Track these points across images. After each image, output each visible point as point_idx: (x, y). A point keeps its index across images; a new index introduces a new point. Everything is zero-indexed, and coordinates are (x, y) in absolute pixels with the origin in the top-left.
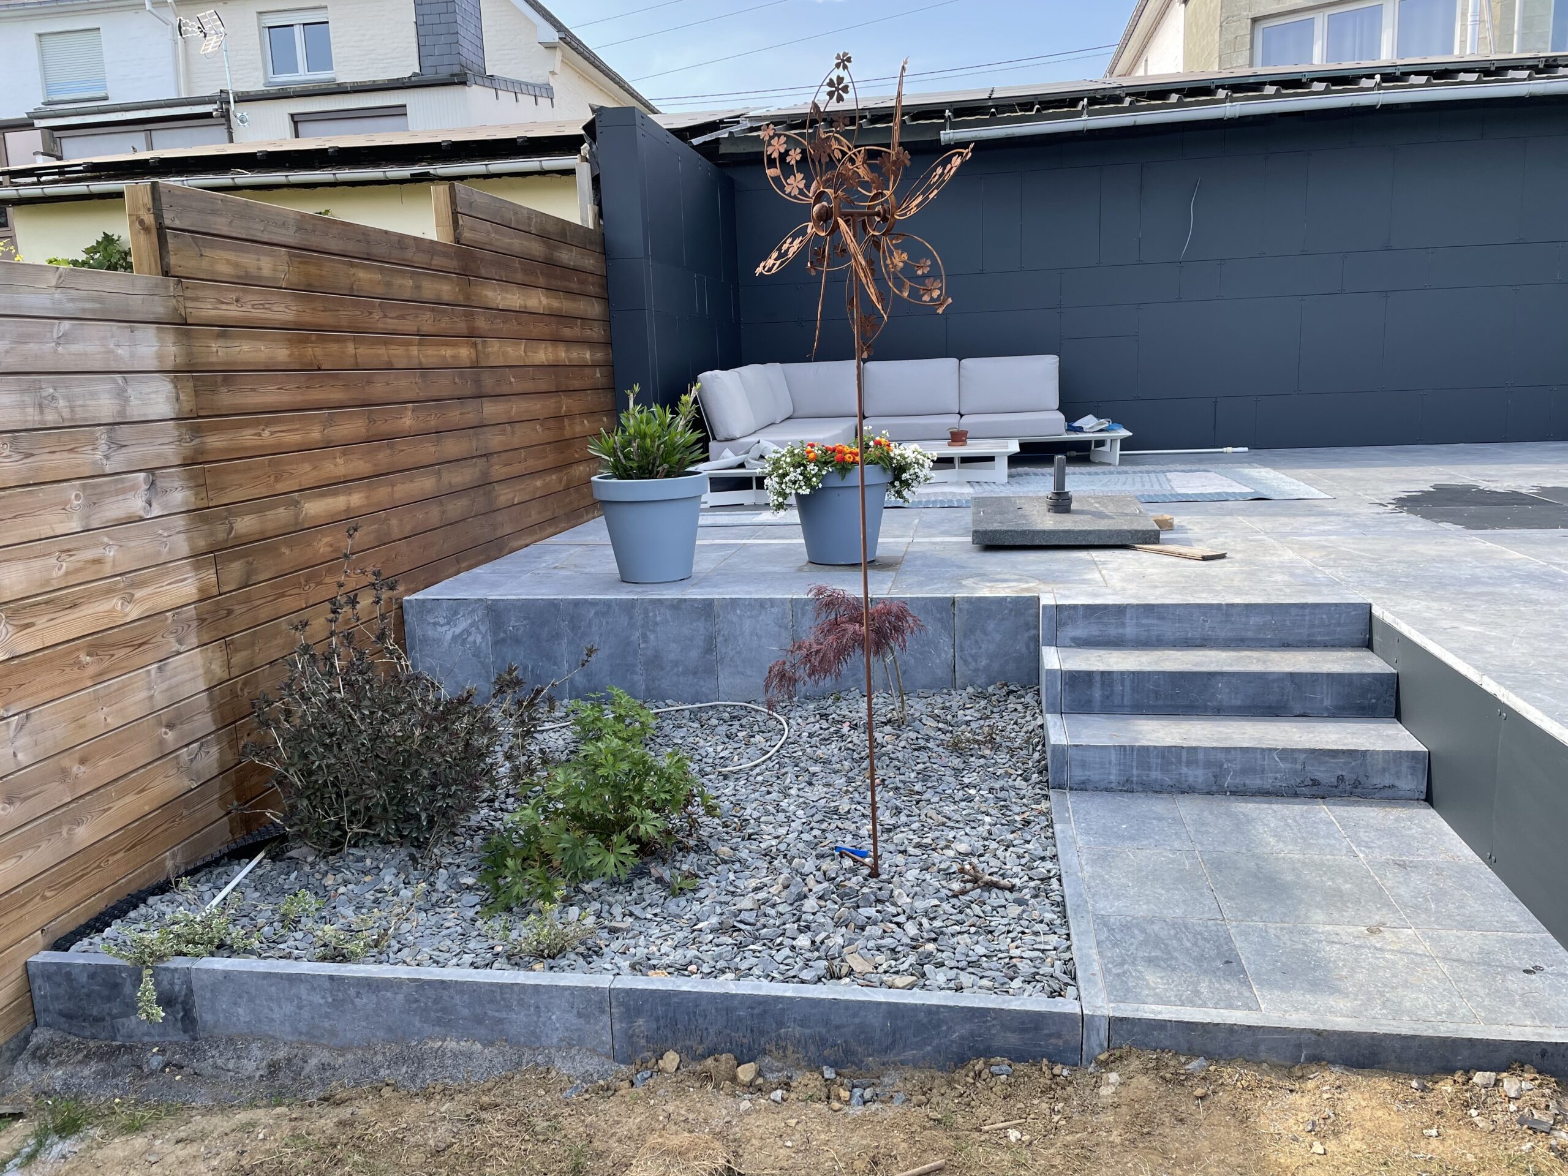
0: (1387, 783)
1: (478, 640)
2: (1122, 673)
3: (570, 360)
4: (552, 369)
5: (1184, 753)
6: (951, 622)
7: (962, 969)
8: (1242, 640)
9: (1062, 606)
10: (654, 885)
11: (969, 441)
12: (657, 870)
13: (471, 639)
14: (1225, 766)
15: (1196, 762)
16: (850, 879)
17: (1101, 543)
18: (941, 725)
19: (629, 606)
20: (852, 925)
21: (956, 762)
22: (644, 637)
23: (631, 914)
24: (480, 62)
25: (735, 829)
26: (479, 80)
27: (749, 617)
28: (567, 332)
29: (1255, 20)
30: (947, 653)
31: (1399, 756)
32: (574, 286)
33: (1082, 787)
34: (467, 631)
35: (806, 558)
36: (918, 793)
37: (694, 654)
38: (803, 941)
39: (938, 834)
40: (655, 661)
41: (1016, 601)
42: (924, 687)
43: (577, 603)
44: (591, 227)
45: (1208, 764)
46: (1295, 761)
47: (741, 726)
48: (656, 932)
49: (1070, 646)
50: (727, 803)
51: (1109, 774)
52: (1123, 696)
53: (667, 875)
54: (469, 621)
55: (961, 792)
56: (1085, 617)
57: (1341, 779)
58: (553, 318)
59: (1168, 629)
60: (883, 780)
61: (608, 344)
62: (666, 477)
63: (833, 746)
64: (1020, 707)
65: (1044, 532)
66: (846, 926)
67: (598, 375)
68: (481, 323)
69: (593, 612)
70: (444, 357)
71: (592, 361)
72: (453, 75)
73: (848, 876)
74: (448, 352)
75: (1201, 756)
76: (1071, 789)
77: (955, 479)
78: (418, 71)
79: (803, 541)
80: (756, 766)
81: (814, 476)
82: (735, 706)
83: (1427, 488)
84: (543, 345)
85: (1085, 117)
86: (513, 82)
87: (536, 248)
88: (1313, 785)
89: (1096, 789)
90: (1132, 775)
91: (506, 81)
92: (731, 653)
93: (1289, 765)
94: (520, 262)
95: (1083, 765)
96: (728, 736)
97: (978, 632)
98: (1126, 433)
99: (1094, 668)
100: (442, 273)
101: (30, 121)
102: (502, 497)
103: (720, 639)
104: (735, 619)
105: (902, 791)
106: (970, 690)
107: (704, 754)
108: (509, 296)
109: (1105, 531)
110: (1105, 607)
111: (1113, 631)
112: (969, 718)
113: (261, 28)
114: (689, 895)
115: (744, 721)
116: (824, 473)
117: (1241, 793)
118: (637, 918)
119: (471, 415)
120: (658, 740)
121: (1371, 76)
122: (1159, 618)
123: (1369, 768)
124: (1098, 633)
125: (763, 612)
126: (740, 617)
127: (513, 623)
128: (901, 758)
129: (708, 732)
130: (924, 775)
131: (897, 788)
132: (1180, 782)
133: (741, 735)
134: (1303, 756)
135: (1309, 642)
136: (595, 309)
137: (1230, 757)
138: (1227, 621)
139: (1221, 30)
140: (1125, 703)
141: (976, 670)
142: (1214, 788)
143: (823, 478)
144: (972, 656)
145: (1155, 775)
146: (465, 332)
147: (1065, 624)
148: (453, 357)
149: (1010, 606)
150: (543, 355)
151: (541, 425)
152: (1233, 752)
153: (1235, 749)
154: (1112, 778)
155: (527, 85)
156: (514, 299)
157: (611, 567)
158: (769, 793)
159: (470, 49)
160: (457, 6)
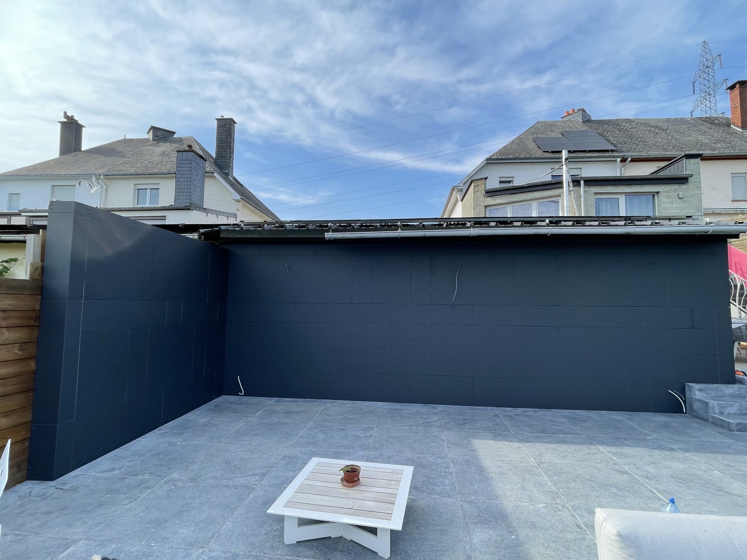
24: (200, 203)
26: (198, 209)
29: (486, 207)
78: (173, 204)
85: (399, 231)
86: (216, 211)
91: (212, 210)
101: (20, 213)
113: (135, 189)
139: (474, 209)
155: (223, 212)
159: (196, 198)
160: (192, 183)
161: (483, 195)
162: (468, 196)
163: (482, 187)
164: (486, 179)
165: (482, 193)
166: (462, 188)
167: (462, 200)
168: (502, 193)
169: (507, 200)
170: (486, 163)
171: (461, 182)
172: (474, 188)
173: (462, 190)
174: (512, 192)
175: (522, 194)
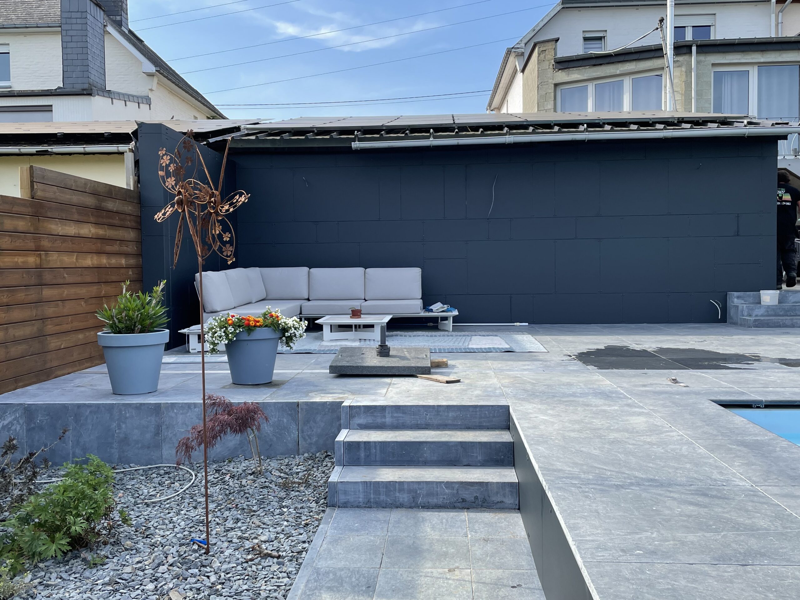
0: (499, 500)
1: (18, 429)
2: (375, 442)
3: (109, 264)
4: (96, 269)
5: (397, 485)
6: (297, 416)
7: (231, 597)
8: (446, 425)
9: (352, 406)
10: (80, 563)
11: (362, 316)
12: (84, 554)
13: (13, 428)
14: (418, 492)
15: (403, 490)
16: (192, 555)
17: (399, 373)
18: (282, 475)
19: (111, 407)
20: (181, 578)
21: (283, 494)
22: (119, 427)
23: (61, 578)
24: (102, 82)
25: (141, 533)
26: (100, 93)
27: (182, 414)
28: (108, 248)
29: (556, 85)
30: (294, 434)
31: (504, 485)
32: (116, 222)
33: (345, 505)
34: (11, 423)
35: (231, 381)
36: (254, 511)
37: (148, 436)
38: (151, 586)
39: (253, 531)
40: (125, 441)
41: (332, 404)
42: (282, 454)
43: (79, 406)
44: (132, 189)
45: (410, 491)
46: (453, 488)
47: (169, 477)
48: (72, 586)
49: (357, 429)
50: (143, 519)
51: (359, 498)
52: (376, 455)
53: (89, 558)
54: (13, 417)
55: (278, 510)
56: (364, 412)
57: (476, 498)
58: (99, 240)
59: (408, 419)
60: (237, 505)
61: (139, 255)
62: (140, 333)
63: (217, 487)
64: (329, 464)
65: (368, 367)
66: (178, 579)
67: (131, 273)
68: (45, 243)
69: (88, 411)
70: (17, 262)
71: (126, 265)
72: (84, 90)
73: (191, 553)
74: (20, 260)
75: (406, 486)
76: (339, 507)
77: (353, 338)
78: (62, 86)
79: (229, 372)
80: (168, 499)
81: (231, 333)
82: (170, 467)
83: (602, 347)
84: (90, 256)
85: (431, 139)
86: (124, 95)
87: (90, 201)
88: (463, 501)
89: (352, 507)
90: (371, 498)
91: (119, 94)
92: (170, 435)
93: (450, 491)
94: (76, 209)
95: (345, 493)
96: (159, 484)
97: (311, 421)
98: (456, 313)
99: (361, 440)
100: (20, 215)
102: (52, 344)
103: (164, 427)
104: (173, 415)
105: (246, 510)
106: (306, 455)
107: (141, 493)
108: (67, 228)
109: (401, 367)
110: (375, 407)
111: (379, 420)
112: (299, 470)
114: (99, 567)
115: (171, 476)
116: (238, 331)
117: (427, 507)
118: (64, 580)
119: (33, 296)
120: (117, 487)
121: (583, 124)
122: (404, 413)
123: (490, 492)
124: (371, 421)
125: (190, 411)
126: (176, 414)
127: (40, 418)
128: (251, 492)
129: (149, 481)
130: (261, 502)
131: (244, 509)
132: (395, 501)
133: (167, 482)
134: (457, 486)
135: (480, 426)
136: (131, 235)
137: (420, 487)
138: (437, 415)
139: (538, 89)
140: (377, 460)
141: (310, 444)
142: (413, 505)
143: (236, 335)
144: (308, 436)
145: (383, 497)
146: (34, 248)
147: (354, 417)
148: (23, 262)
149: (329, 407)
150: (89, 261)
151: (85, 302)
152: (422, 484)
153: (423, 482)
154: (361, 500)
155: (133, 96)
156: (71, 229)
157: (107, 385)
158: (169, 513)
159: (96, 75)
160: (89, 50)
161: (551, 67)
162: (531, 66)
163: (551, 54)
164: (557, 40)
165: (550, 63)
166: (523, 50)
167: (523, 71)
168: (580, 63)
169: (587, 75)
170: (563, 8)
171: (521, 41)
172: (539, 54)
173: (523, 54)
174: (594, 62)
175: (609, 65)
